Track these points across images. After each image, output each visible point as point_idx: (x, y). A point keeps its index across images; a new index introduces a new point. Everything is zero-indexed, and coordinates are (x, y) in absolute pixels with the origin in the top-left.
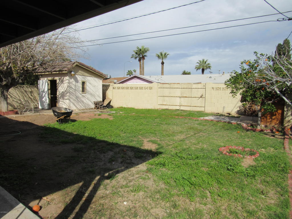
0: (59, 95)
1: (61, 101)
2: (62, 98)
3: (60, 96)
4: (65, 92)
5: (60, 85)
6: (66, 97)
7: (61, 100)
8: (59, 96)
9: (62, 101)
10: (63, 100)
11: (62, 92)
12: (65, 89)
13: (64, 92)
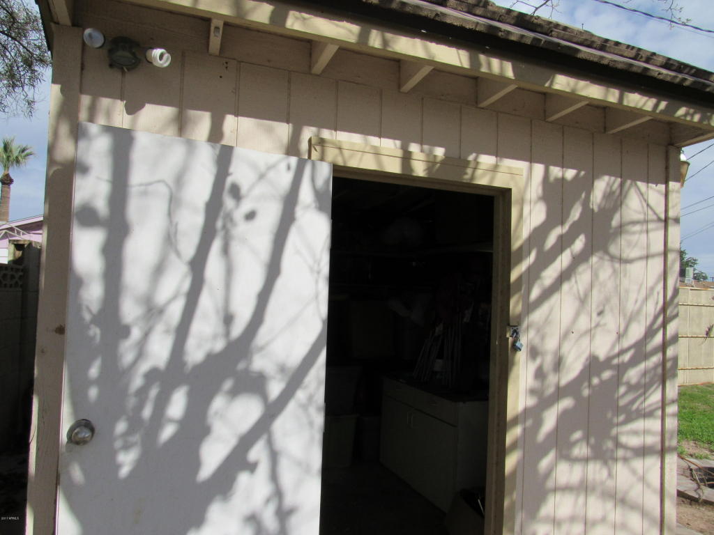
0: (545, 402)
1: (567, 488)
2: (581, 450)
3: (550, 420)
4: (634, 362)
5: (565, 276)
6: (639, 424)
7: (566, 473)
8: (539, 423)
9: (584, 488)
10: (596, 471)
11: (593, 365)
12: (636, 332)
13: (621, 369)
